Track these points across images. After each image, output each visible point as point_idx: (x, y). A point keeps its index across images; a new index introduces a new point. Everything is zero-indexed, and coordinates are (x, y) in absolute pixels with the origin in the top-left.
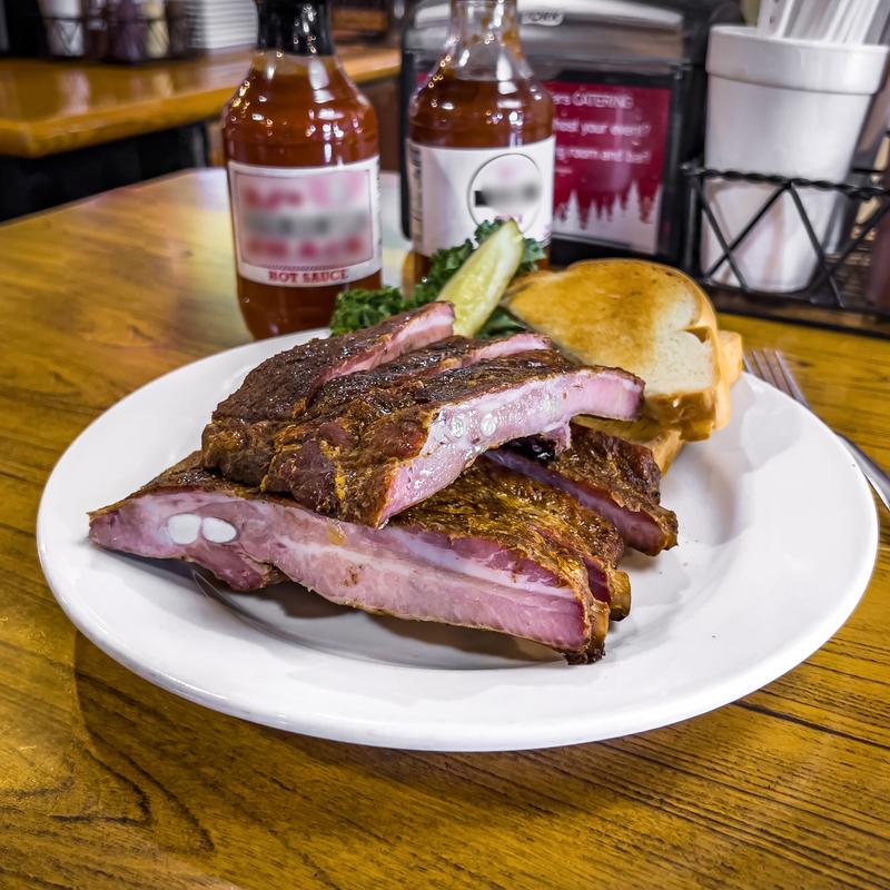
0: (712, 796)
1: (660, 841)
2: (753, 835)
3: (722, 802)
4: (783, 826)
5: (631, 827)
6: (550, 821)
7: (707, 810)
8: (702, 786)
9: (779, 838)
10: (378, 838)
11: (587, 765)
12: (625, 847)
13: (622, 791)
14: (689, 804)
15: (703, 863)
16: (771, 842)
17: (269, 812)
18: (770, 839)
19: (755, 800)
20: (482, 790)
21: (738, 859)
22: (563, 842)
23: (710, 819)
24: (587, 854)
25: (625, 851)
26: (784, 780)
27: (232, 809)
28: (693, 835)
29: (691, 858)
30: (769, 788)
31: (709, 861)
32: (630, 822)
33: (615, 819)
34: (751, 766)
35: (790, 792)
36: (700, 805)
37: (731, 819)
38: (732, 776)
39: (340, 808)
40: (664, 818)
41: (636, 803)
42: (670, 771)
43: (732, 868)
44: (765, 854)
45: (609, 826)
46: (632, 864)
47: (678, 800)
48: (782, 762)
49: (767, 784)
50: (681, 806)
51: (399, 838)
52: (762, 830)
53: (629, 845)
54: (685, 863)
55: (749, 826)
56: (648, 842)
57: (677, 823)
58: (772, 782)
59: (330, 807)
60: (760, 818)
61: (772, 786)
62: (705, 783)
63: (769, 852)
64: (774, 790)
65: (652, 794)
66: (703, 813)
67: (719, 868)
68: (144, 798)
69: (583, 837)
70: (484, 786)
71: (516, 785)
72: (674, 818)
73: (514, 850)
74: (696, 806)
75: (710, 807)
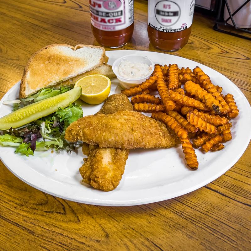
0: (193, 213)
1: (179, 225)
2: (201, 224)
3: (195, 215)
4: (208, 222)
5: (173, 221)
6: (155, 218)
7: (191, 217)
8: (191, 210)
9: (207, 225)
10: (116, 220)
11: (165, 203)
12: (171, 226)
13: (173, 211)
14: (188, 215)
15: (188, 231)
16: (205, 227)
17: (92, 212)
18: (205, 226)
19: (203, 215)
20: (140, 209)
21: (196, 231)
22: (158, 224)
23: (192, 220)
24: (163, 227)
25: (171, 227)
26: (211, 210)
27: (84, 211)
28: (187, 224)
29: (186, 230)
30: (207, 212)
31: (190, 231)
32: (173, 219)
33: (170, 218)
34: (204, 205)
35: (212, 213)
36: (190, 215)
37: (197, 220)
38: (199, 208)
39: (108, 212)
40: (181, 219)
41: (175, 214)
42: (184, 206)
43: (194, 233)
44: (203, 230)
45: (168, 220)
46: (172, 231)
47: (185, 214)
48: (212, 204)
49: (207, 210)
50: (186, 216)
51: (121, 221)
52: (203, 223)
53: (172, 226)
54: (184, 231)
55: (200, 222)
56: (177, 225)
57: (184, 220)
58: (208, 210)
59: (106, 211)
60: (203, 220)
61: (208, 211)
62: (192, 209)
63: (204, 229)
64: (208, 212)
65: (180, 212)
66: (191, 218)
67: (191, 233)
68: (64, 207)
69: (162, 223)
70: (141, 208)
71: (148, 207)
72: (184, 219)
73: (146, 225)
74: (189, 216)
75: (192, 216)
